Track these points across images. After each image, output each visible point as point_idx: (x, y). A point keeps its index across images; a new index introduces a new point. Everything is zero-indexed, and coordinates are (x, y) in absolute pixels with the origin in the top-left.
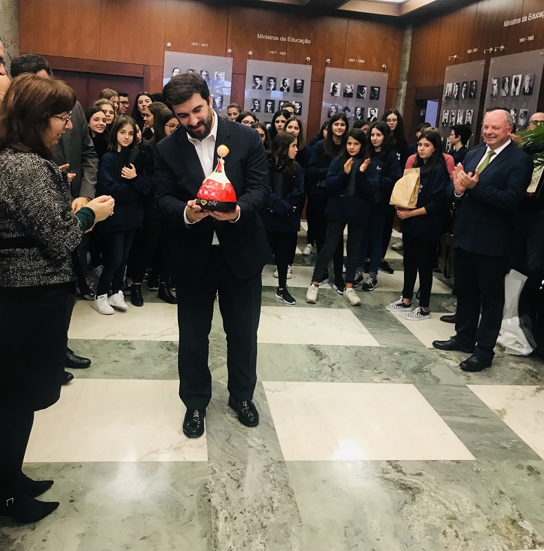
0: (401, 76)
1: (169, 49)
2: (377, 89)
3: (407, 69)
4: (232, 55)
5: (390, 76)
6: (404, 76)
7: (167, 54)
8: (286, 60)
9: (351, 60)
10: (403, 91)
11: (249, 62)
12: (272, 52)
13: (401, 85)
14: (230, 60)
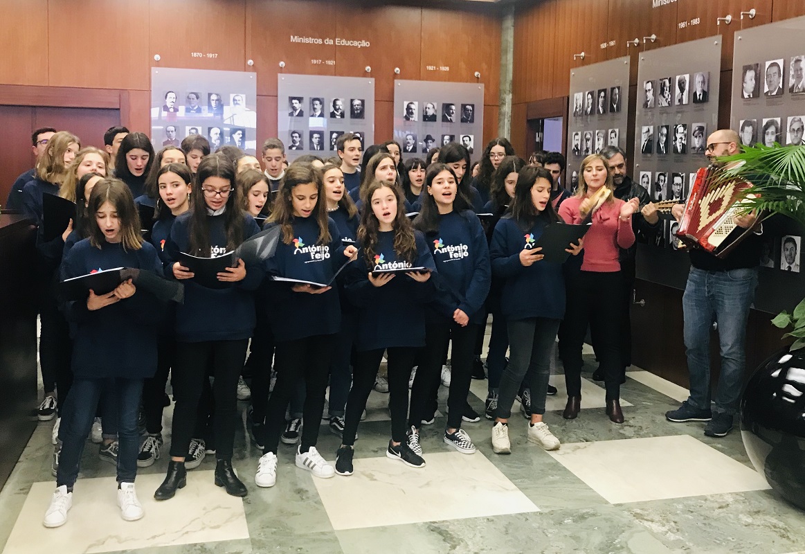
0: (502, 87)
1: (158, 64)
2: (469, 108)
3: (510, 76)
4: (254, 68)
5: (486, 88)
6: (508, 86)
7: (155, 71)
8: (336, 72)
9: (430, 68)
10: (507, 109)
11: (282, 78)
12: (314, 62)
13: (504, 100)
14: (252, 76)
